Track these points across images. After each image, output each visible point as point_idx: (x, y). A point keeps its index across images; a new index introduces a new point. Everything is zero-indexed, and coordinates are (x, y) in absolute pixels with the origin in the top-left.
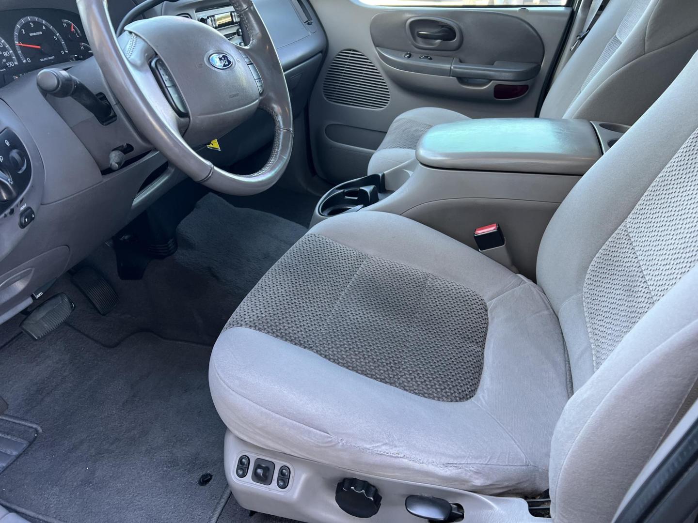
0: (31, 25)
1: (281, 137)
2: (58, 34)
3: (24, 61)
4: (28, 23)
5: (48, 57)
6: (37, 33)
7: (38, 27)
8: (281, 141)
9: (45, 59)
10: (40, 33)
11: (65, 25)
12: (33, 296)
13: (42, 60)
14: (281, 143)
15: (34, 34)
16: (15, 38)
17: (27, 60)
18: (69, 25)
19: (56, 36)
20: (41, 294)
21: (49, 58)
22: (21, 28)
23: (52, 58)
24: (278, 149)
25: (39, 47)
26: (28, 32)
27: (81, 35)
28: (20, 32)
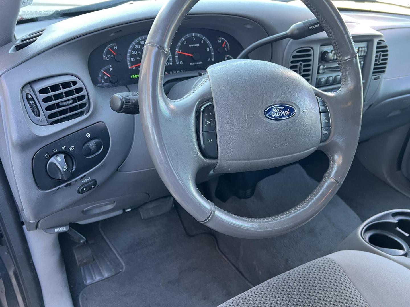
0: (193, 39)
1: (326, 184)
2: (211, 47)
3: (178, 63)
4: (191, 38)
5: (196, 62)
6: (196, 45)
7: (198, 40)
8: (323, 189)
9: (194, 64)
10: (198, 45)
11: (220, 41)
12: (124, 210)
13: (191, 64)
14: (321, 191)
15: (193, 45)
16: (178, 47)
17: (180, 63)
18: (223, 41)
19: (210, 49)
20: (130, 210)
21: (198, 63)
22: (185, 41)
23: (200, 63)
24: (315, 196)
25: (192, 55)
26: (188, 44)
27: (229, 49)
28: (183, 43)
